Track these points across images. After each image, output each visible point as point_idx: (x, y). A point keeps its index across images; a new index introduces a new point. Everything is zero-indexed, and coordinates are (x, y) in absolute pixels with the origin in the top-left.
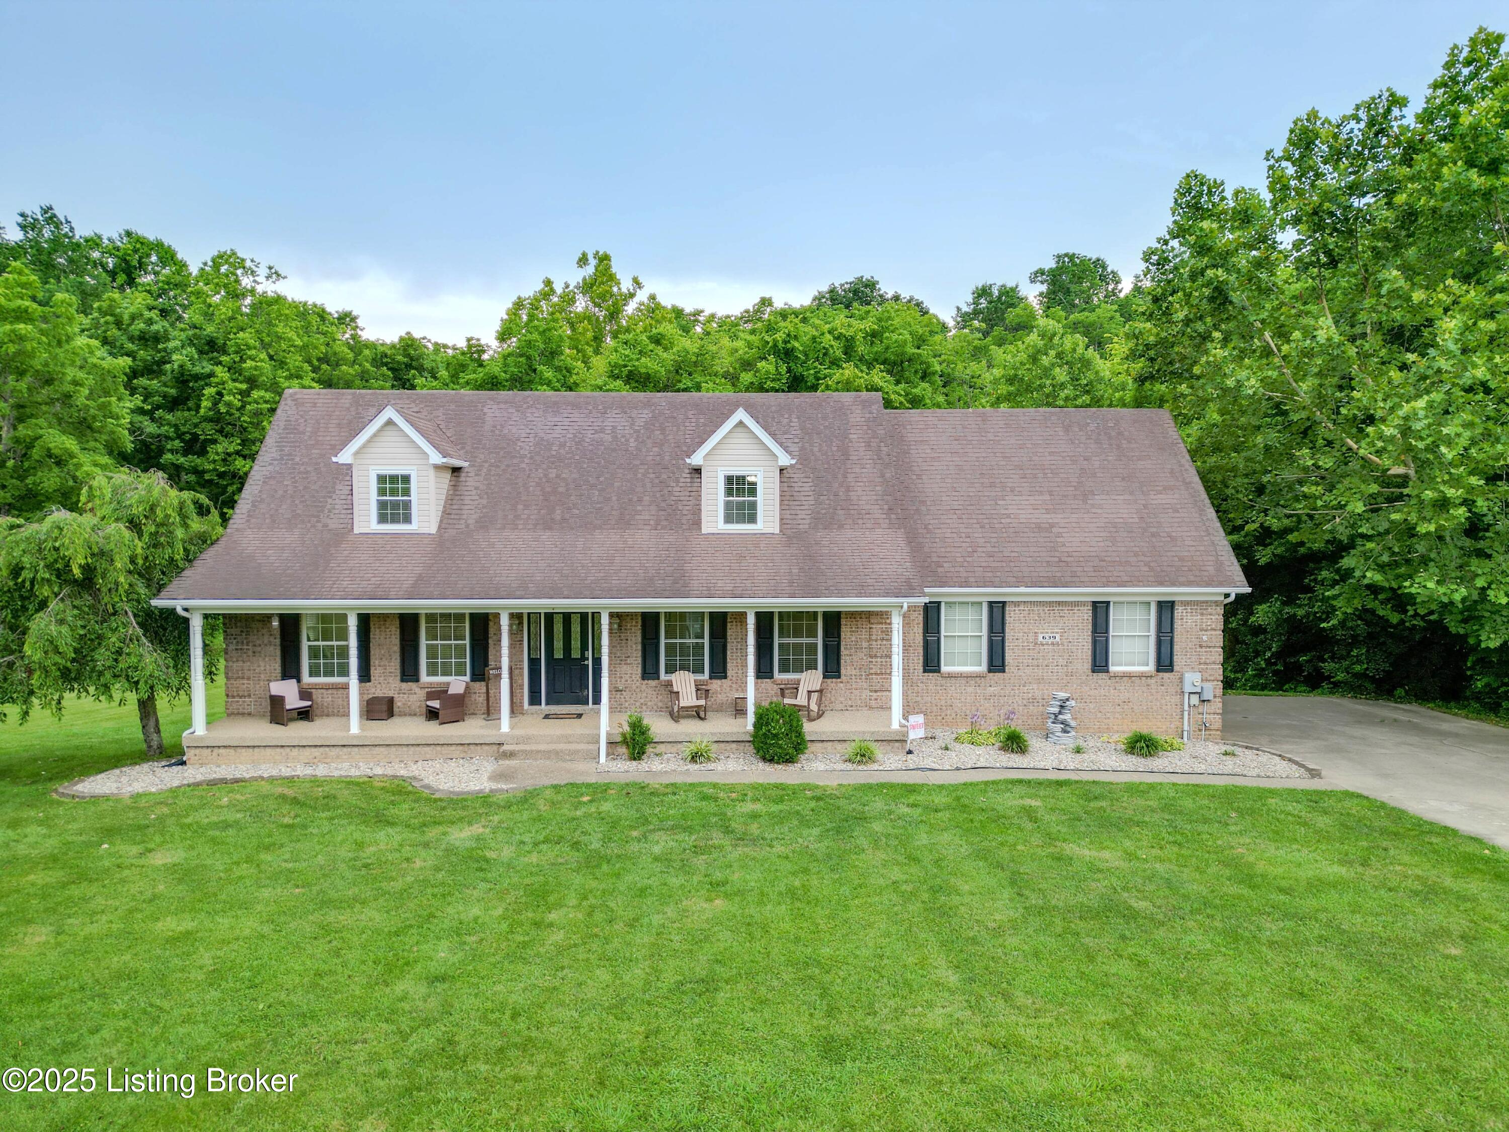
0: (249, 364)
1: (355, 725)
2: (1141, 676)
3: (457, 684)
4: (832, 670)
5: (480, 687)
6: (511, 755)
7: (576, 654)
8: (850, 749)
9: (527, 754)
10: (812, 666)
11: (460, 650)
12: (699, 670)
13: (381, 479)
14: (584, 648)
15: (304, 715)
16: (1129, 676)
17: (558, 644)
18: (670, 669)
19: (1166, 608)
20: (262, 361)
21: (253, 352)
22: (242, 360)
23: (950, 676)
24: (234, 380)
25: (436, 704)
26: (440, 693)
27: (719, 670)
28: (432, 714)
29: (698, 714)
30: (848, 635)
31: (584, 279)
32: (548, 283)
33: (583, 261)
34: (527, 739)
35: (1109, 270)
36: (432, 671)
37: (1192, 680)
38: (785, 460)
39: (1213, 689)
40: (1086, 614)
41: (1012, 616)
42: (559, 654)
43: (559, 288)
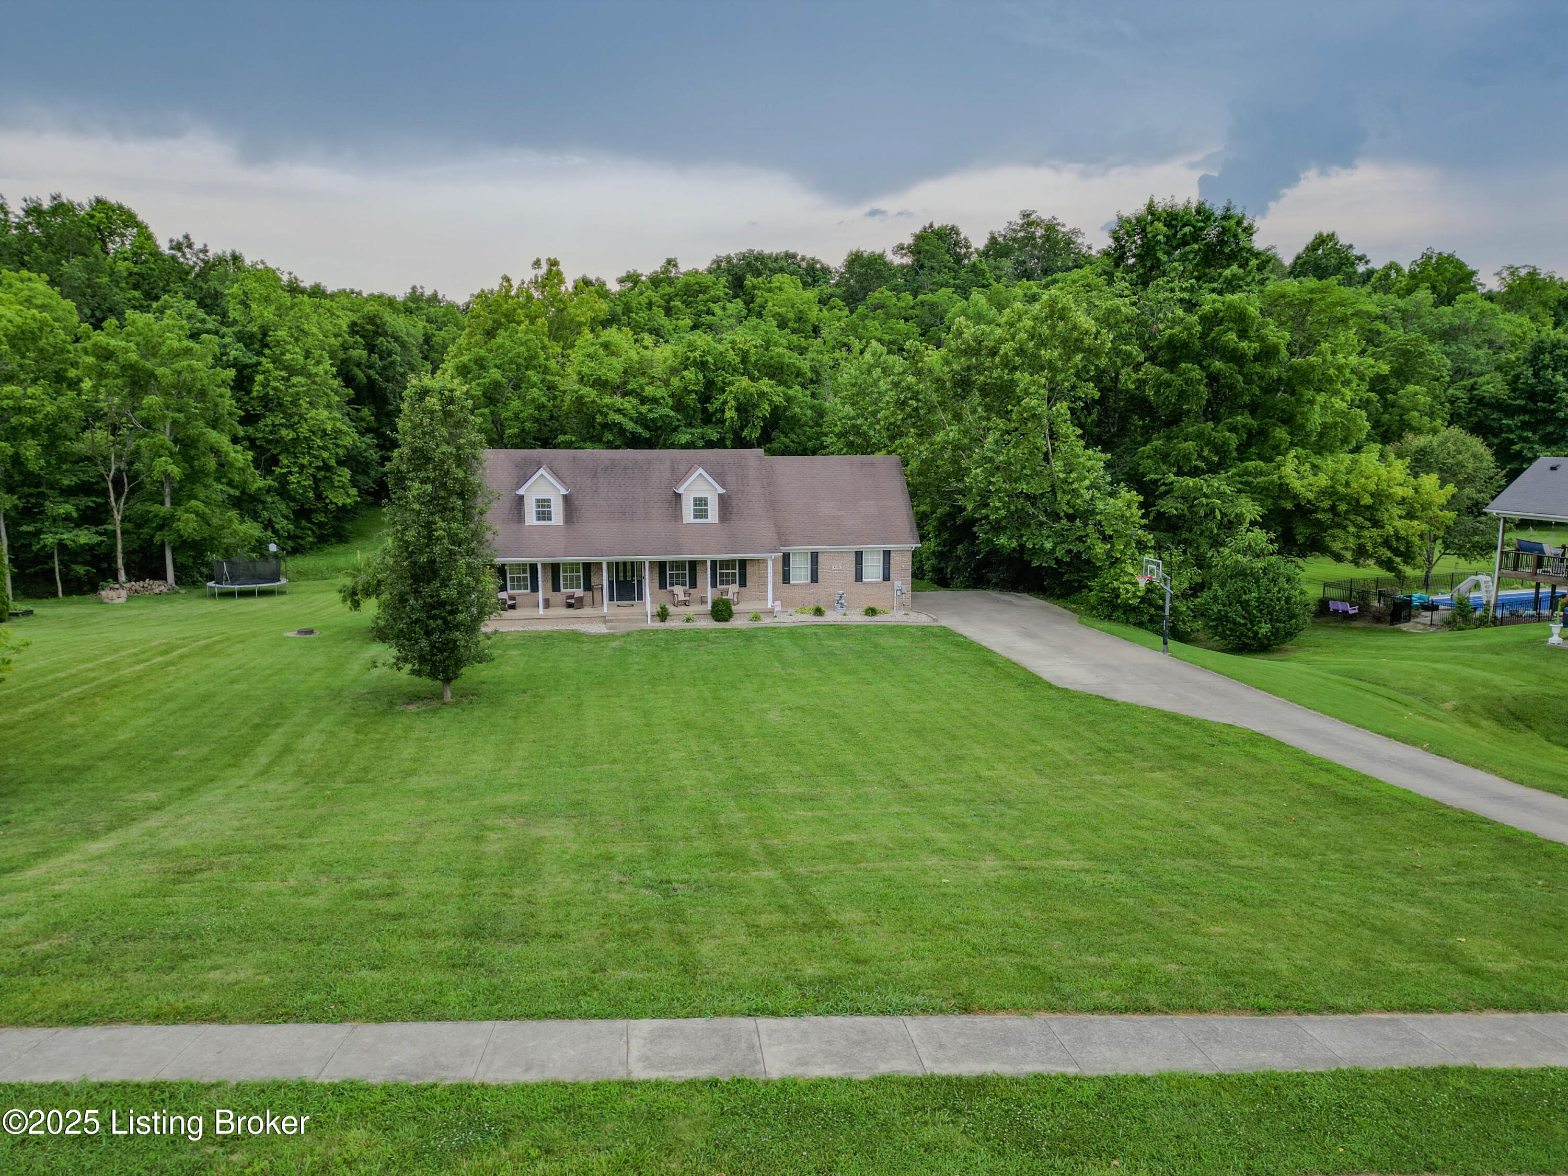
1: (541, 611)
2: (876, 583)
3: (579, 592)
4: (743, 583)
5: (590, 593)
6: (611, 621)
7: (629, 579)
8: (751, 616)
9: (618, 621)
10: (734, 582)
11: (578, 578)
12: (684, 584)
13: (538, 501)
14: (633, 575)
15: (513, 607)
16: (871, 583)
17: (621, 574)
18: (672, 585)
19: (887, 554)
23: (795, 585)
25: (572, 601)
26: (571, 597)
27: (693, 584)
28: (570, 606)
29: (685, 603)
30: (750, 569)
34: (615, 615)
36: (566, 587)
37: (898, 584)
38: (721, 491)
39: (907, 587)
40: (853, 557)
41: (821, 558)
42: (622, 579)
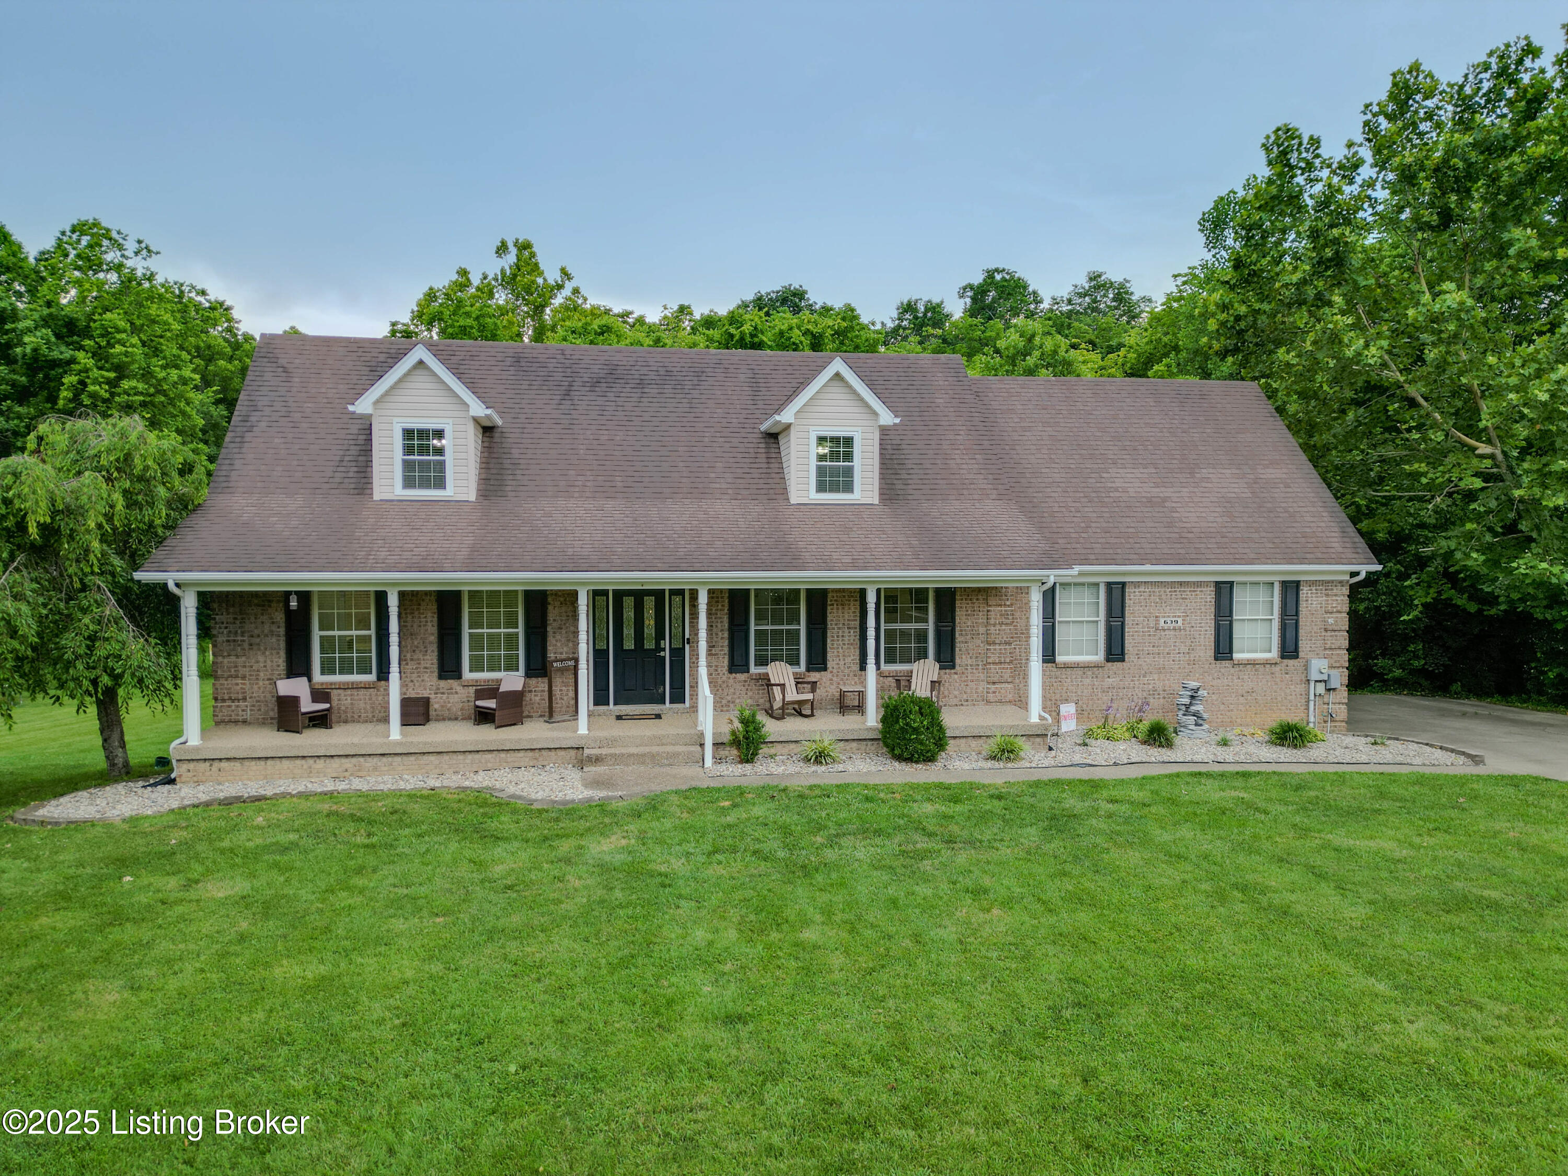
0: (118, 349)
1: (395, 731)
2: (1266, 663)
3: (513, 681)
4: (946, 658)
5: (541, 684)
6: (597, 760)
7: (649, 645)
9: (618, 759)
10: (922, 654)
11: (511, 641)
12: (793, 660)
13: (408, 434)
14: (660, 635)
15: (321, 720)
16: (1253, 663)
17: (629, 631)
18: (762, 661)
19: (1291, 589)
20: (133, 346)
21: (124, 336)
22: (110, 345)
23: (1067, 666)
24: (100, 368)
25: (491, 704)
26: (491, 691)
27: (818, 661)
28: (484, 717)
29: (799, 710)
30: (964, 619)
31: (503, 271)
32: (463, 273)
33: (502, 249)
34: (611, 742)
35: (1031, 289)
36: (476, 666)
37: (1319, 666)
38: (887, 418)
39: (1339, 678)
40: (1209, 595)
41: (1132, 597)
42: (629, 644)
43: (476, 280)
